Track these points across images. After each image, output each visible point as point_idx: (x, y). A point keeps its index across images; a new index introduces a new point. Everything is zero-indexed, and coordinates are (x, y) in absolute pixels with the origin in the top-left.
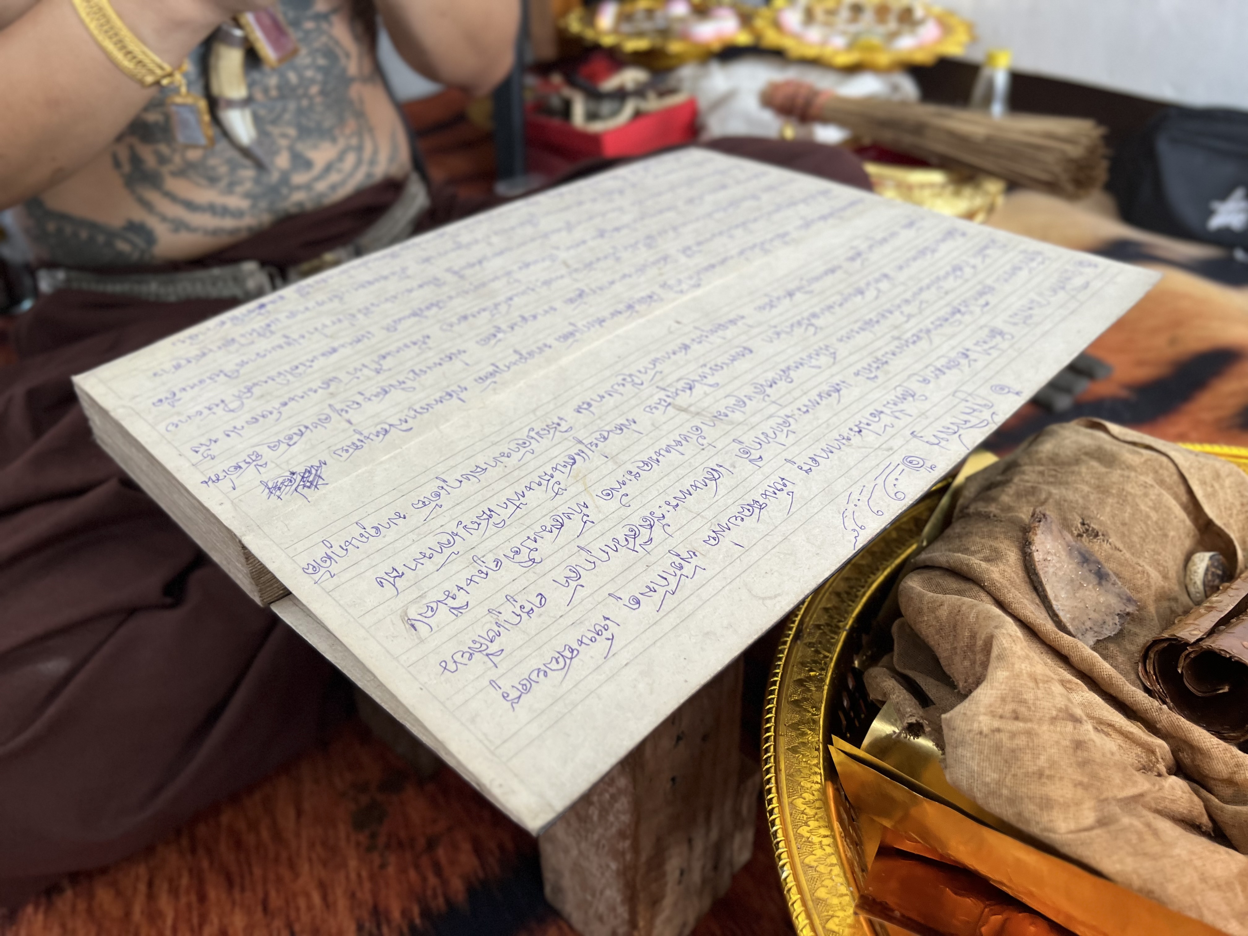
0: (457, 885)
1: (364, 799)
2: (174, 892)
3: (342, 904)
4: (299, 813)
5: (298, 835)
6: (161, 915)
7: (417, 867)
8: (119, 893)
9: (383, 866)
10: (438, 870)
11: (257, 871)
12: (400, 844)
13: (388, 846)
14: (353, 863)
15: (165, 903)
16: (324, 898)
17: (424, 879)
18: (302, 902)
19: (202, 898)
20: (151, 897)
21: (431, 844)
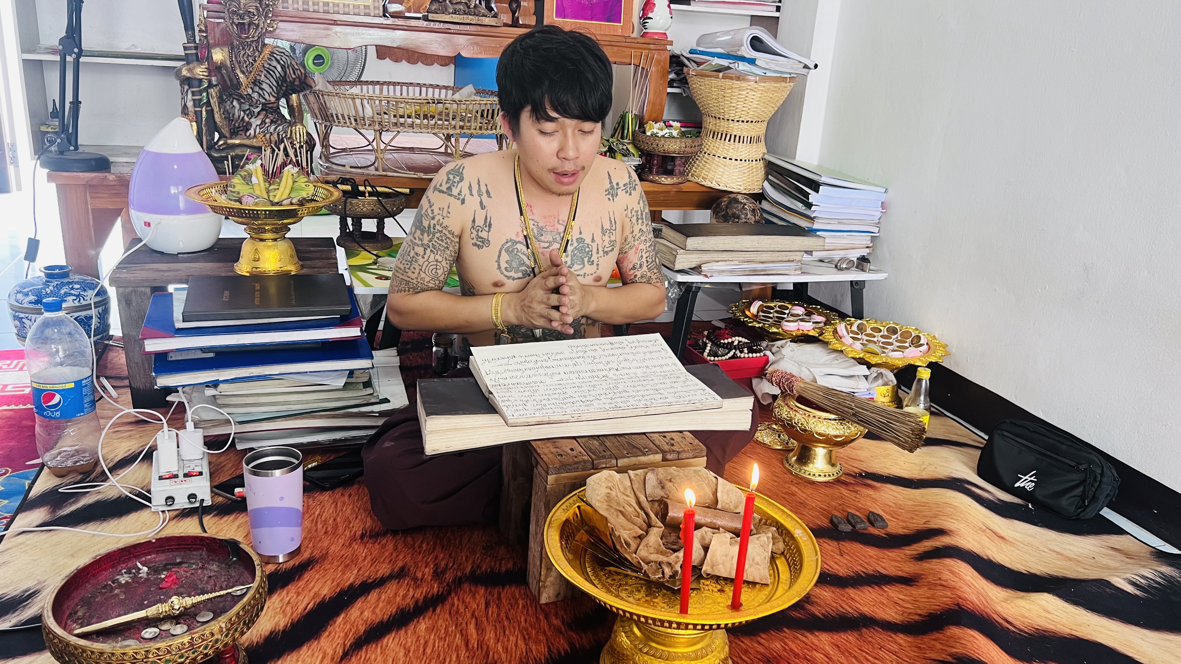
0: (504, 569)
1: (489, 544)
2: (428, 544)
3: (471, 561)
4: (469, 541)
5: (466, 545)
6: (422, 547)
7: (495, 562)
8: (413, 540)
9: (485, 559)
10: (500, 565)
11: (451, 548)
12: (493, 557)
13: (489, 556)
14: (478, 555)
15: (424, 546)
16: (466, 559)
17: (495, 565)
18: (460, 558)
19: (434, 548)
20: (422, 542)
21: (502, 559)
